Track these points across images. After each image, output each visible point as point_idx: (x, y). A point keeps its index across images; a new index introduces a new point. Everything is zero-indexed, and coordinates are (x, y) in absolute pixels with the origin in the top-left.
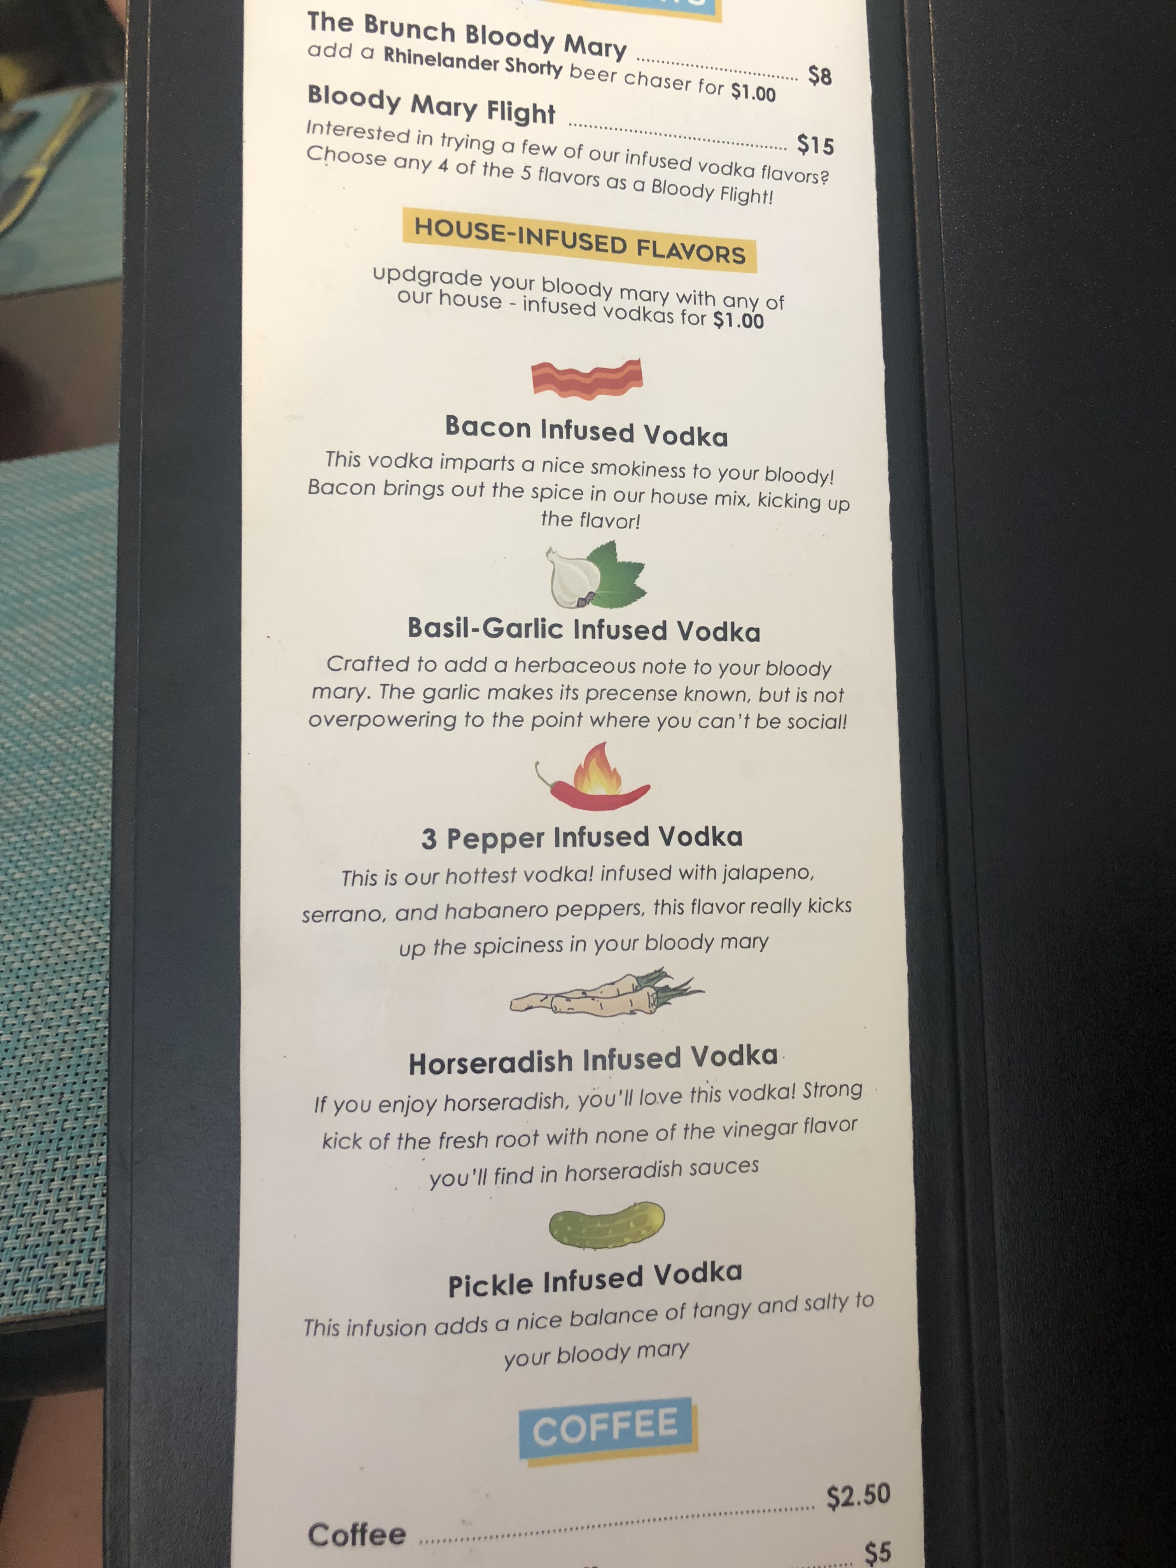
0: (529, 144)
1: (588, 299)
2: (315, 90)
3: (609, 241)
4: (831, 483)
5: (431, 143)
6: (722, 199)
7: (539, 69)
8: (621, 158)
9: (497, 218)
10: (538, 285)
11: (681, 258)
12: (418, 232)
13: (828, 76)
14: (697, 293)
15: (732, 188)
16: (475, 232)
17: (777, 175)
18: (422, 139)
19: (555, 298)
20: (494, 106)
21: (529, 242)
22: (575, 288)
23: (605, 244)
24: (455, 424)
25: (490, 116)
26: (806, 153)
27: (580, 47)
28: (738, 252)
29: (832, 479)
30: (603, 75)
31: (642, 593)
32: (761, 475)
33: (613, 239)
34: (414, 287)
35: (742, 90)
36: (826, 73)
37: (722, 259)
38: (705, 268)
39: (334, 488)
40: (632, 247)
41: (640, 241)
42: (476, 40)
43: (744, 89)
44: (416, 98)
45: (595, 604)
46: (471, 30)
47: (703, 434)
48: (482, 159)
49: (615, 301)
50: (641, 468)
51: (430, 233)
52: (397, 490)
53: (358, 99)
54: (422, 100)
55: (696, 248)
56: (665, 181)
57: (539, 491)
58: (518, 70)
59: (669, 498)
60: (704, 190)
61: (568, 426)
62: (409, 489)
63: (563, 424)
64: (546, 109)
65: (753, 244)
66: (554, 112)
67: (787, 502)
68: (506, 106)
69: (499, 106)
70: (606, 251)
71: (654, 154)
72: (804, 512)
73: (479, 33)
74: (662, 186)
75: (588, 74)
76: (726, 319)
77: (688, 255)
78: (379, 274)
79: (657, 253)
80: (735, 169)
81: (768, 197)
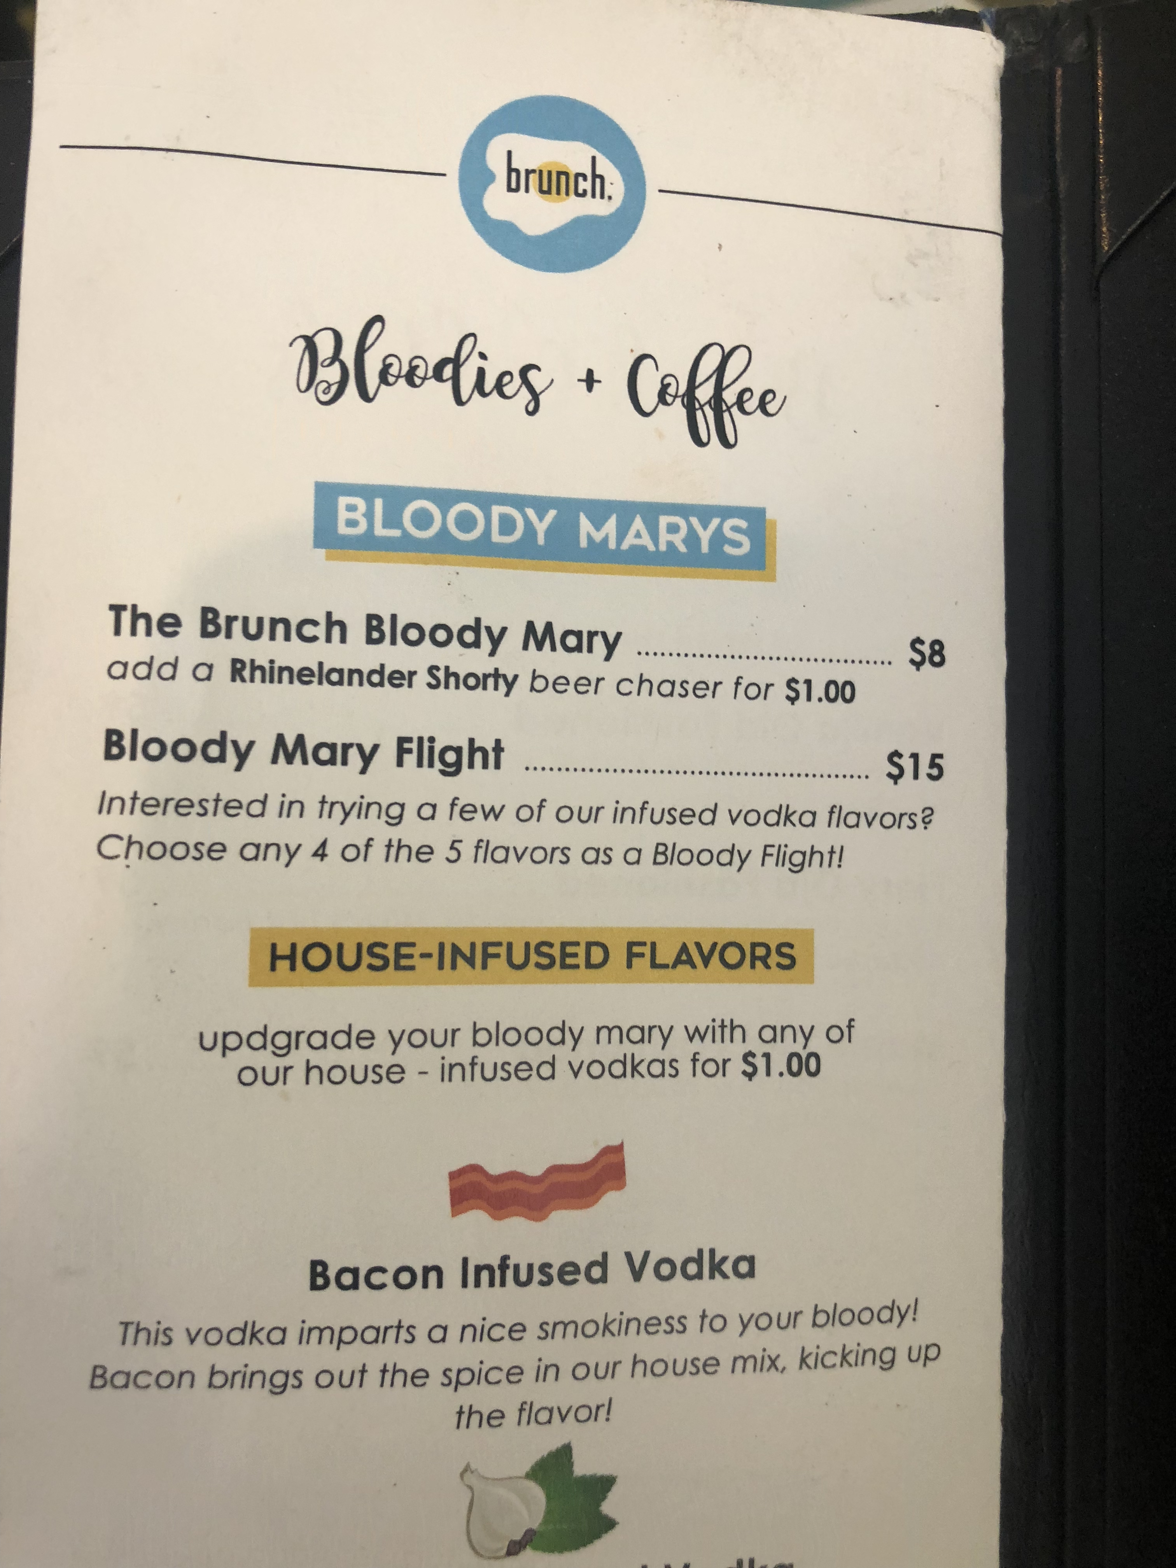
0: (460, 803)
1: (545, 1051)
2: (115, 738)
3: (581, 951)
4: (914, 1319)
5: (301, 815)
6: (763, 864)
7: (480, 682)
8: (606, 815)
9: (403, 930)
10: (464, 1038)
11: (694, 966)
12: (273, 968)
13: (940, 653)
14: (718, 1023)
15: (780, 846)
16: (366, 959)
17: (852, 820)
18: (286, 808)
19: (491, 1055)
20: (406, 745)
21: (454, 966)
22: (523, 1036)
23: (575, 955)
24: (324, 1275)
25: (400, 763)
26: (900, 781)
27: (547, 643)
28: (785, 950)
29: (915, 1314)
30: (583, 685)
31: (610, 1524)
32: (805, 1320)
33: (589, 945)
34: (266, 1060)
35: (802, 688)
36: (938, 647)
37: (759, 964)
38: (732, 980)
39: (130, 1380)
40: (619, 955)
41: (631, 945)
42: (380, 640)
43: (805, 686)
44: (280, 739)
45: (535, 1548)
46: (373, 622)
47: (717, 1259)
48: (382, 832)
49: (587, 1050)
50: (617, 1323)
51: (293, 968)
52: (229, 1381)
53: (184, 750)
54: (290, 742)
55: (719, 948)
56: (674, 844)
57: (453, 1375)
58: (447, 686)
59: (659, 1368)
60: (736, 853)
61: (504, 1266)
62: (248, 1378)
63: (495, 1263)
64: (489, 746)
65: (808, 935)
66: (502, 750)
67: (844, 1357)
68: (426, 744)
69: (414, 746)
70: (577, 966)
71: (657, 804)
72: (870, 1371)
73: (387, 628)
74: (669, 853)
75: (559, 684)
76: (760, 1062)
77: (706, 961)
78: (208, 1043)
79: (657, 962)
80: (785, 816)
81: (836, 855)
